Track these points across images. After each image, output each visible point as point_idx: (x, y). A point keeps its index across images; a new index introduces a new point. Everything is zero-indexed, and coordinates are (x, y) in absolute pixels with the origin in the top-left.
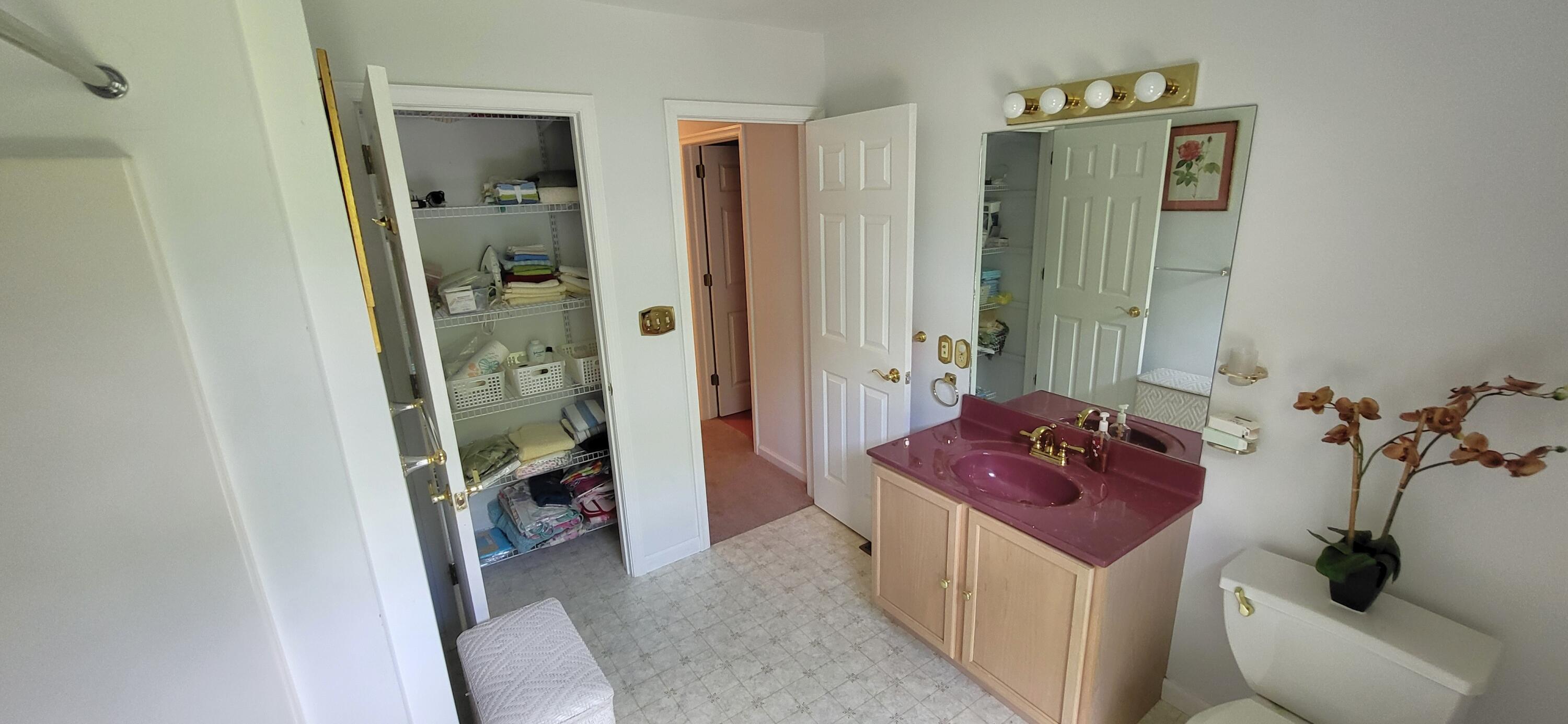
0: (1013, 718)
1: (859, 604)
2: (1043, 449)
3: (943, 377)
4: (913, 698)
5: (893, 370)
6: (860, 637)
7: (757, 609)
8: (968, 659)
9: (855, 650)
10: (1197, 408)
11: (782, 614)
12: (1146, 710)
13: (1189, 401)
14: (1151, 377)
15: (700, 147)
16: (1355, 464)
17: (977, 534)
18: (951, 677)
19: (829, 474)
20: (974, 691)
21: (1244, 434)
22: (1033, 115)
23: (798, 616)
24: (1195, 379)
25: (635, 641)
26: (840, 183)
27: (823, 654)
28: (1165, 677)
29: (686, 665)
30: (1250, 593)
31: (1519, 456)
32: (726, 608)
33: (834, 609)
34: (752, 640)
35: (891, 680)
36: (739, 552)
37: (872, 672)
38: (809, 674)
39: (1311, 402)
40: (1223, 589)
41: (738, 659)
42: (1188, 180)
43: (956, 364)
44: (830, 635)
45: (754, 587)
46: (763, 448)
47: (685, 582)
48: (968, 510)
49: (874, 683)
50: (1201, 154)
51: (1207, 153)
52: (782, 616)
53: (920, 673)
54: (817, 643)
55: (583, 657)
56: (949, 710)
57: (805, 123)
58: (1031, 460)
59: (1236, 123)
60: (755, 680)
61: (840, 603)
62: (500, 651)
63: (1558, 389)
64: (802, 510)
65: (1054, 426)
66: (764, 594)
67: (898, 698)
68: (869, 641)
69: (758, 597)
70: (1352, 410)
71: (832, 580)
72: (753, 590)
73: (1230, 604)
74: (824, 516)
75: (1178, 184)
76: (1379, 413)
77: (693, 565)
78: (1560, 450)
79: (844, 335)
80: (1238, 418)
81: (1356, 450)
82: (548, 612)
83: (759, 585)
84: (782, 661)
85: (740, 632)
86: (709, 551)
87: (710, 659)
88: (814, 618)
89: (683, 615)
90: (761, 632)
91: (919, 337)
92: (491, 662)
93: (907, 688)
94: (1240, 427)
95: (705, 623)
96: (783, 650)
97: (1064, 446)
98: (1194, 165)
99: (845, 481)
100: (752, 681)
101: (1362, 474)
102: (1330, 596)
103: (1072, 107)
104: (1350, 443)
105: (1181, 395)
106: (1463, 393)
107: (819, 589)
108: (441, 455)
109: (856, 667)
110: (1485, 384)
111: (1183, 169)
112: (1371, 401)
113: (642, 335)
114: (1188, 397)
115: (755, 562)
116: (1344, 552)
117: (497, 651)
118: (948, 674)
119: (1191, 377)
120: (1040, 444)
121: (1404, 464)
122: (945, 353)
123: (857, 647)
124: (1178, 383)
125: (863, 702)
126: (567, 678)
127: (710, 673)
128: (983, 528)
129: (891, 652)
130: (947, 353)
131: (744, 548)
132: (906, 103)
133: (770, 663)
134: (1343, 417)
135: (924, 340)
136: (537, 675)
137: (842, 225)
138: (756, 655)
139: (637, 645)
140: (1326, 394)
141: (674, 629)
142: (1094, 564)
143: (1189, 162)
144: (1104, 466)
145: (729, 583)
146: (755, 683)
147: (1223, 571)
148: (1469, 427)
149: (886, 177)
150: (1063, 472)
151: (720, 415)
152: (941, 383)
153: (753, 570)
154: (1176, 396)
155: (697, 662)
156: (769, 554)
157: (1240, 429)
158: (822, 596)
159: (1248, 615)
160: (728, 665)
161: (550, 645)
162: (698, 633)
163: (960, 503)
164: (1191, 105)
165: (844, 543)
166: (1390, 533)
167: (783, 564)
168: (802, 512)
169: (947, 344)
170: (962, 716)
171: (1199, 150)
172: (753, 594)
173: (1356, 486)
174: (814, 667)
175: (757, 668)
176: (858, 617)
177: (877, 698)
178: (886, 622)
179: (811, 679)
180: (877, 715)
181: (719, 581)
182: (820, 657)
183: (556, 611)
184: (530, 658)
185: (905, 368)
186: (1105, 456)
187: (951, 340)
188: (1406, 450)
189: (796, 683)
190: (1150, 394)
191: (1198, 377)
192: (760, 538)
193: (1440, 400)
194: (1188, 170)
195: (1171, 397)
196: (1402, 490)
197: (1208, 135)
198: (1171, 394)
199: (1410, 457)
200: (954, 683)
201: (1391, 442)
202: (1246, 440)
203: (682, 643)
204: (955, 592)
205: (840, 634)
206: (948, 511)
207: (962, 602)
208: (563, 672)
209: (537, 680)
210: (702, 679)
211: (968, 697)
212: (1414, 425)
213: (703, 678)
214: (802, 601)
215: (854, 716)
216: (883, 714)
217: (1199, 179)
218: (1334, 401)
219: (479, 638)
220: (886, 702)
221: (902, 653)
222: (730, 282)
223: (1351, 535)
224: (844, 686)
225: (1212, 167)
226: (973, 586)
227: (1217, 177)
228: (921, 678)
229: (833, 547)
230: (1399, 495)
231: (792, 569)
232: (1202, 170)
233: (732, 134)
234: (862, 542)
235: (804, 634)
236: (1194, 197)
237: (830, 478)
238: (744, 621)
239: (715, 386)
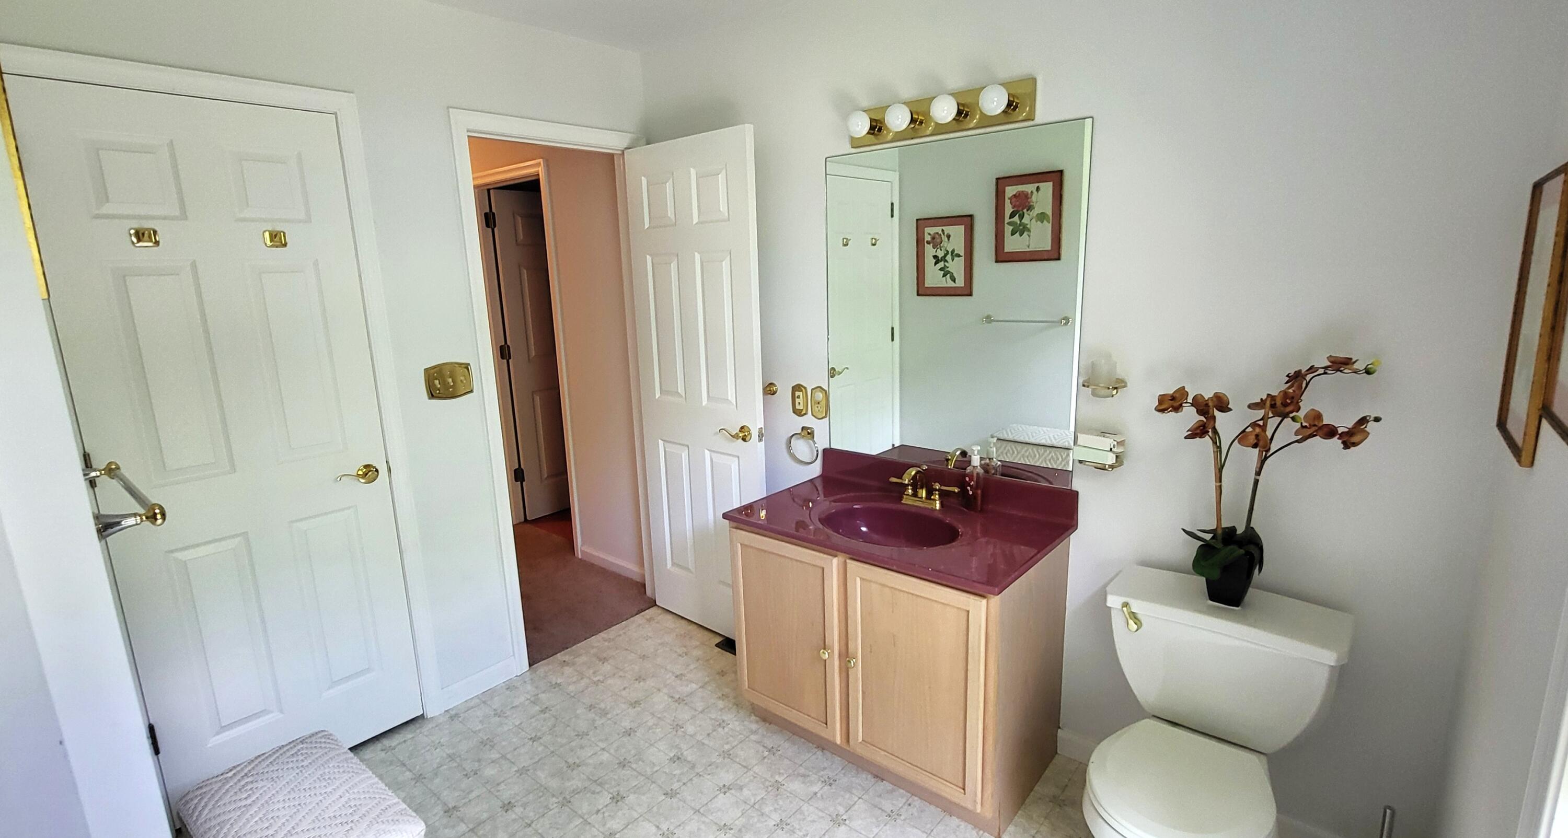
0: (910, 800)
1: (722, 707)
2: (915, 494)
3: (799, 431)
4: (797, 799)
5: (742, 428)
6: (727, 743)
7: (598, 731)
8: (857, 740)
9: (724, 758)
10: (1052, 461)
11: (629, 733)
12: (1045, 766)
13: (1043, 454)
14: (1005, 433)
15: (489, 190)
16: (1216, 458)
17: (856, 588)
18: (838, 768)
19: (673, 564)
20: (864, 779)
21: (1112, 447)
22: (878, 137)
23: (650, 731)
24: (1046, 432)
25: (435, 794)
26: (670, 218)
27: (686, 769)
28: (1059, 728)
29: (509, 812)
30: (1137, 606)
31: (1348, 428)
32: (556, 736)
33: (693, 717)
34: (595, 768)
35: (770, 784)
36: (568, 670)
37: (747, 780)
38: (670, 794)
39: (1170, 402)
40: (1110, 608)
41: (579, 792)
42: (1021, 230)
43: (813, 415)
44: (691, 747)
45: (591, 707)
46: (585, 548)
47: (499, 714)
48: (845, 561)
49: (750, 791)
50: (1032, 204)
51: (1037, 202)
52: (629, 735)
53: (802, 770)
54: (677, 759)
55: (376, 791)
56: (840, 805)
57: (623, 151)
58: (903, 508)
59: (1061, 172)
60: (604, 813)
61: (700, 709)
62: (249, 801)
63: (1368, 365)
64: (643, 613)
65: (925, 467)
66: (604, 713)
67: (781, 803)
68: (739, 746)
69: (597, 718)
70: (1207, 405)
71: (687, 686)
72: (590, 710)
73: (1117, 622)
74: (669, 617)
75: (1012, 234)
76: (1229, 406)
77: (508, 692)
78: (1377, 420)
79: (684, 395)
80: (1103, 434)
81: (1215, 443)
82: (318, 745)
83: (598, 704)
84: (635, 786)
85: (577, 761)
86: (528, 673)
87: (542, 799)
88: (670, 730)
89: (499, 753)
90: (605, 757)
91: (769, 390)
92: (235, 818)
93: (789, 789)
94: (1108, 440)
95: (531, 759)
96: (635, 773)
97: (937, 488)
98: (1026, 215)
99: (693, 570)
100: (600, 815)
101: (1222, 467)
102: (1208, 597)
103: (917, 126)
104: (1209, 436)
105: (1035, 448)
106: (1296, 378)
107: (672, 697)
108: (157, 511)
109: (727, 777)
110: (1312, 367)
111: (1016, 219)
112: (1221, 395)
113: (430, 399)
114: (1042, 450)
115: (590, 679)
116: (1216, 546)
117: (244, 803)
118: (834, 766)
119: (1042, 430)
120: (912, 490)
121: (1257, 451)
122: (799, 403)
123: (727, 755)
124: (1031, 437)
125: (740, 814)
126: (356, 818)
127: (544, 815)
128: (863, 579)
129: (766, 753)
130: (802, 404)
131: (574, 664)
132: (742, 124)
133: (622, 789)
134: (1200, 412)
135: (774, 393)
136: (310, 821)
137: (674, 266)
138: (601, 785)
139: (439, 799)
140: (1182, 392)
141: (490, 772)
142: (985, 594)
143: (1021, 212)
144: (979, 502)
145: (558, 707)
146: (604, 817)
147: (1108, 589)
148: (1307, 405)
149: (723, 208)
150: (940, 516)
151: (528, 518)
152: (798, 439)
153: (587, 687)
154: (1030, 450)
155: (524, 806)
156: (607, 667)
157: (1108, 442)
158: (677, 704)
159: (1137, 630)
160: (566, 802)
161: (325, 784)
162: (522, 771)
163: (836, 556)
164: (1033, 120)
165: (698, 643)
166: (1252, 525)
167: (625, 677)
168: (643, 616)
169: (801, 394)
170: (856, 807)
171: (1029, 200)
172: (591, 715)
173: (1218, 480)
174: (676, 786)
175: (604, 799)
176: (723, 721)
177: (757, 806)
178: (757, 722)
179: (674, 800)
180: (758, 825)
181: (544, 707)
182: (682, 774)
183: (329, 743)
184: (297, 803)
185: (756, 424)
186: (979, 492)
187: (805, 388)
188: (1257, 436)
189: (655, 808)
190: (1005, 452)
191: (1048, 429)
192: (593, 651)
193: (1277, 387)
194: (1021, 221)
195: (1026, 452)
196: (1258, 477)
197: (1037, 185)
198: (1026, 448)
199: (1261, 443)
200: (842, 775)
201: (1244, 431)
202: (1114, 453)
203: (502, 787)
204: (837, 663)
205: (703, 744)
206: (823, 569)
207: (845, 671)
208: (351, 811)
209: (311, 827)
210: (533, 825)
211: (859, 787)
212: (1260, 413)
213: (534, 823)
214: (653, 714)
215: (732, 832)
216: (765, 823)
217: (1032, 230)
218: (1190, 400)
219: (213, 792)
220: (767, 810)
221: (780, 753)
222: (533, 353)
223: (1220, 532)
224: (716, 799)
225: (1042, 217)
226: (857, 649)
227: (1048, 227)
228: (804, 776)
229: (684, 649)
230: (1256, 482)
231: (637, 680)
232: (1034, 220)
233: (532, 171)
234: (718, 640)
235: (660, 751)
236: (1029, 247)
237: (676, 570)
238: (582, 747)
239: (519, 483)
